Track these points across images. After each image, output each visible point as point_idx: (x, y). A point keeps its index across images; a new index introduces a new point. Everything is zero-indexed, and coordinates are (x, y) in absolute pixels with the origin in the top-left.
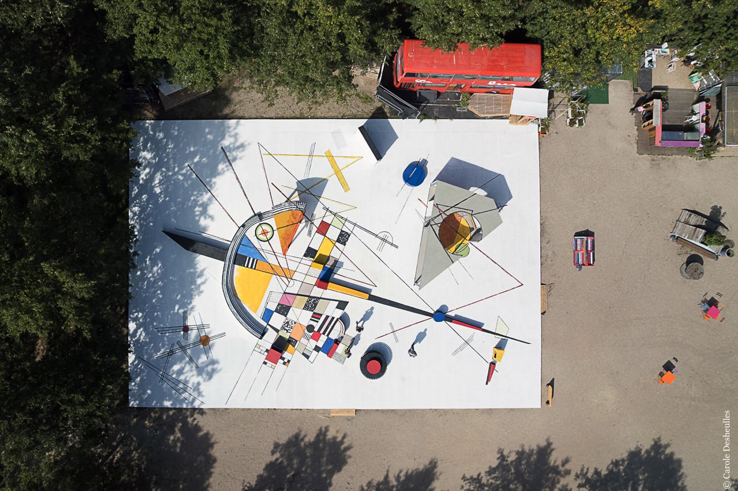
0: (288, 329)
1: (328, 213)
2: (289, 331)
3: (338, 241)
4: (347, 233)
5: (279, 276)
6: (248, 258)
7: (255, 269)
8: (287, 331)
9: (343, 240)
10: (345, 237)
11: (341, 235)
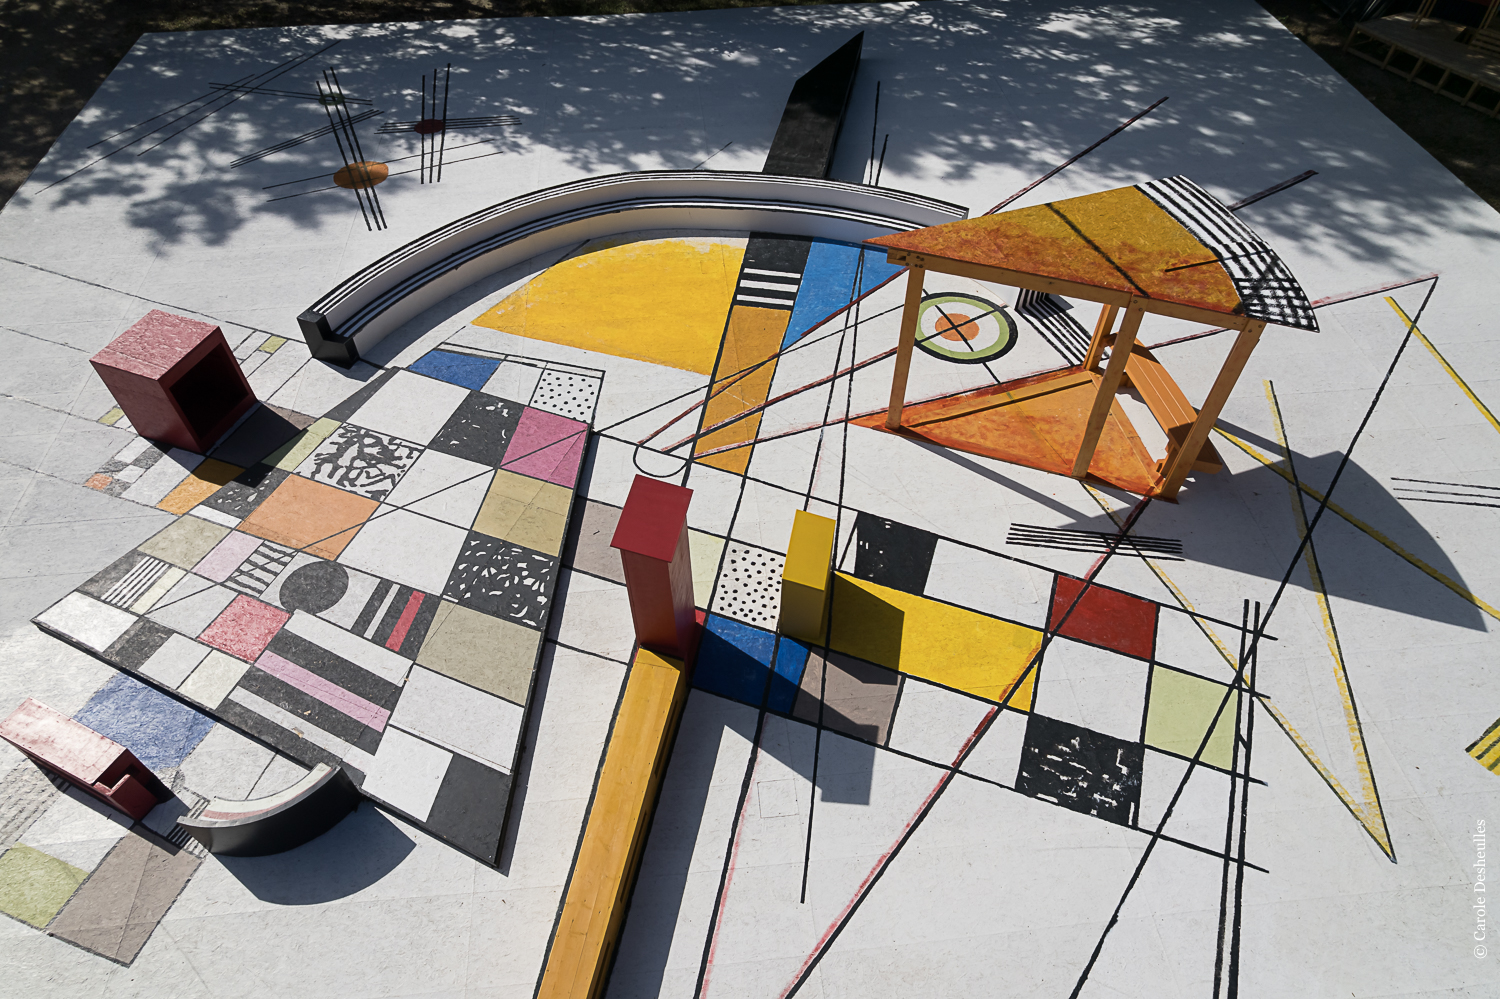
0: (344, 461)
1: (1231, 641)
2: (327, 468)
3: (1043, 733)
4: (1133, 794)
5: (705, 404)
6: (798, 276)
7: (735, 302)
8: (332, 459)
9: (1064, 768)
10: (1097, 785)
11: (1099, 749)
